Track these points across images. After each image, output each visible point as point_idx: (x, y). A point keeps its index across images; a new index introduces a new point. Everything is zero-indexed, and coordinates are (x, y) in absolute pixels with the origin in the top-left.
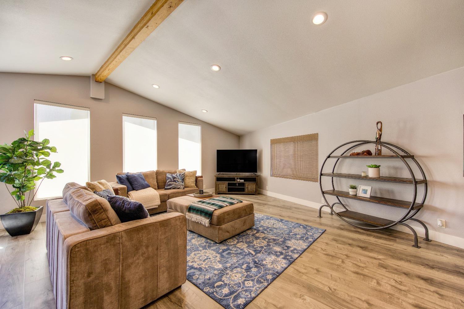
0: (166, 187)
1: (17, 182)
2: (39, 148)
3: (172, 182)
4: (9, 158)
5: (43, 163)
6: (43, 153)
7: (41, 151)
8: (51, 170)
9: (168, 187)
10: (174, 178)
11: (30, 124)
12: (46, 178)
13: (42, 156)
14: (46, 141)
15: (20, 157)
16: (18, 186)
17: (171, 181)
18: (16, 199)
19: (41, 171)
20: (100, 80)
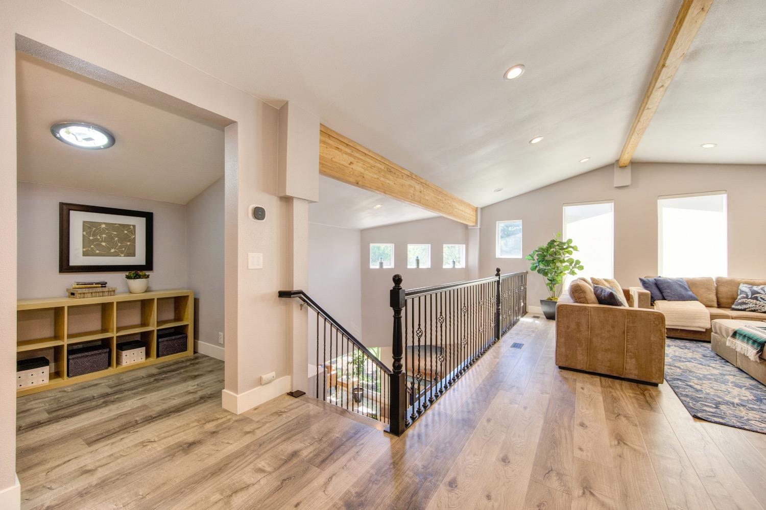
0: (733, 306)
1: (549, 275)
2: (565, 247)
3: (750, 300)
4: (545, 256)
5: (567, 261)
6: (568, 252)
7: (566, 250)
8: (573, 268)
9: (739, 307)
10: (754, 293)
11: (559, 228)
12: (569, 274)
13: (567, 255)
14: (570, 241)
15: (551, 255)
16: (550, 279)
17: (747, 297)
18: (549, 289)
19: (566, 268)
20: (624, 165)
